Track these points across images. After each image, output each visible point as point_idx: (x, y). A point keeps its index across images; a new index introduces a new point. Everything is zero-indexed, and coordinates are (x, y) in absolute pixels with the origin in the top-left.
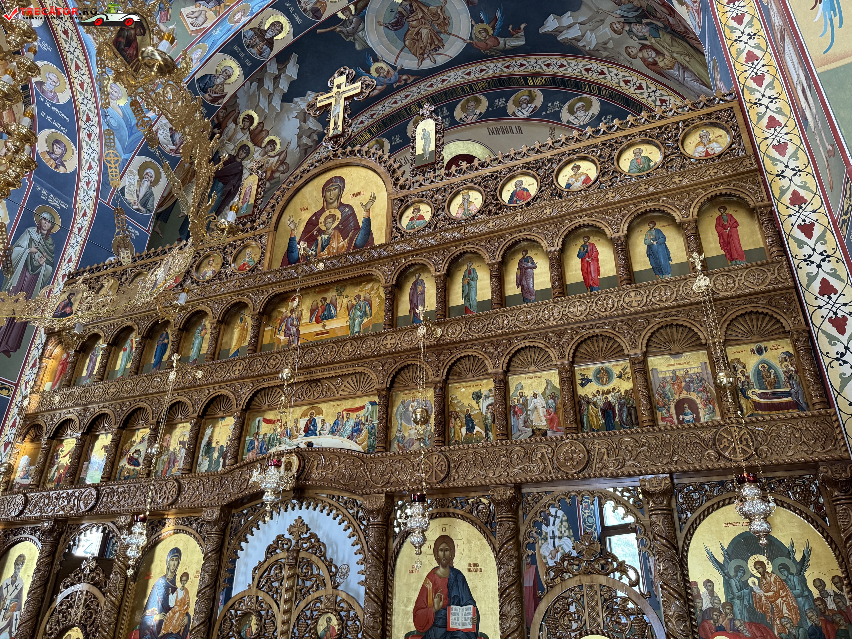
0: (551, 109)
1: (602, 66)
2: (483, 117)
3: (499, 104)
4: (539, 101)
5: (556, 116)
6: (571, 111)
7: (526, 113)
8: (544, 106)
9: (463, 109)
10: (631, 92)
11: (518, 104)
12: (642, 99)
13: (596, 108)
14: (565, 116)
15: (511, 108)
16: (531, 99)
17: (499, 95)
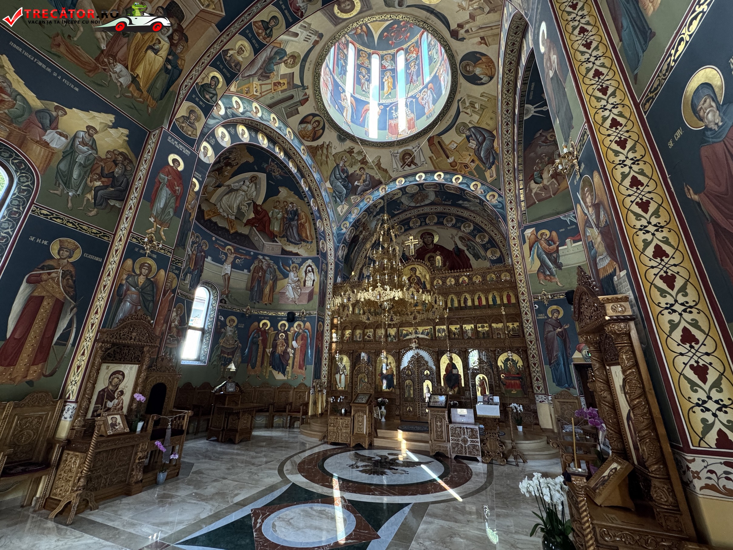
0: (458, 225)
1: (475, 215)
2: (436, 224)
3: (441, 220)
4: (454, 222)
5: (459, 228)
6: (464, 227)
7: (450, 225)
8: (456, 224)
9: (429, 220)
10: (483, 226)
11: (447, 221)
12: (486, 229)
13: (472, 228)
14: (462, 228)
15: (445, 222)
16: (452, 220)
17: (441, 217)
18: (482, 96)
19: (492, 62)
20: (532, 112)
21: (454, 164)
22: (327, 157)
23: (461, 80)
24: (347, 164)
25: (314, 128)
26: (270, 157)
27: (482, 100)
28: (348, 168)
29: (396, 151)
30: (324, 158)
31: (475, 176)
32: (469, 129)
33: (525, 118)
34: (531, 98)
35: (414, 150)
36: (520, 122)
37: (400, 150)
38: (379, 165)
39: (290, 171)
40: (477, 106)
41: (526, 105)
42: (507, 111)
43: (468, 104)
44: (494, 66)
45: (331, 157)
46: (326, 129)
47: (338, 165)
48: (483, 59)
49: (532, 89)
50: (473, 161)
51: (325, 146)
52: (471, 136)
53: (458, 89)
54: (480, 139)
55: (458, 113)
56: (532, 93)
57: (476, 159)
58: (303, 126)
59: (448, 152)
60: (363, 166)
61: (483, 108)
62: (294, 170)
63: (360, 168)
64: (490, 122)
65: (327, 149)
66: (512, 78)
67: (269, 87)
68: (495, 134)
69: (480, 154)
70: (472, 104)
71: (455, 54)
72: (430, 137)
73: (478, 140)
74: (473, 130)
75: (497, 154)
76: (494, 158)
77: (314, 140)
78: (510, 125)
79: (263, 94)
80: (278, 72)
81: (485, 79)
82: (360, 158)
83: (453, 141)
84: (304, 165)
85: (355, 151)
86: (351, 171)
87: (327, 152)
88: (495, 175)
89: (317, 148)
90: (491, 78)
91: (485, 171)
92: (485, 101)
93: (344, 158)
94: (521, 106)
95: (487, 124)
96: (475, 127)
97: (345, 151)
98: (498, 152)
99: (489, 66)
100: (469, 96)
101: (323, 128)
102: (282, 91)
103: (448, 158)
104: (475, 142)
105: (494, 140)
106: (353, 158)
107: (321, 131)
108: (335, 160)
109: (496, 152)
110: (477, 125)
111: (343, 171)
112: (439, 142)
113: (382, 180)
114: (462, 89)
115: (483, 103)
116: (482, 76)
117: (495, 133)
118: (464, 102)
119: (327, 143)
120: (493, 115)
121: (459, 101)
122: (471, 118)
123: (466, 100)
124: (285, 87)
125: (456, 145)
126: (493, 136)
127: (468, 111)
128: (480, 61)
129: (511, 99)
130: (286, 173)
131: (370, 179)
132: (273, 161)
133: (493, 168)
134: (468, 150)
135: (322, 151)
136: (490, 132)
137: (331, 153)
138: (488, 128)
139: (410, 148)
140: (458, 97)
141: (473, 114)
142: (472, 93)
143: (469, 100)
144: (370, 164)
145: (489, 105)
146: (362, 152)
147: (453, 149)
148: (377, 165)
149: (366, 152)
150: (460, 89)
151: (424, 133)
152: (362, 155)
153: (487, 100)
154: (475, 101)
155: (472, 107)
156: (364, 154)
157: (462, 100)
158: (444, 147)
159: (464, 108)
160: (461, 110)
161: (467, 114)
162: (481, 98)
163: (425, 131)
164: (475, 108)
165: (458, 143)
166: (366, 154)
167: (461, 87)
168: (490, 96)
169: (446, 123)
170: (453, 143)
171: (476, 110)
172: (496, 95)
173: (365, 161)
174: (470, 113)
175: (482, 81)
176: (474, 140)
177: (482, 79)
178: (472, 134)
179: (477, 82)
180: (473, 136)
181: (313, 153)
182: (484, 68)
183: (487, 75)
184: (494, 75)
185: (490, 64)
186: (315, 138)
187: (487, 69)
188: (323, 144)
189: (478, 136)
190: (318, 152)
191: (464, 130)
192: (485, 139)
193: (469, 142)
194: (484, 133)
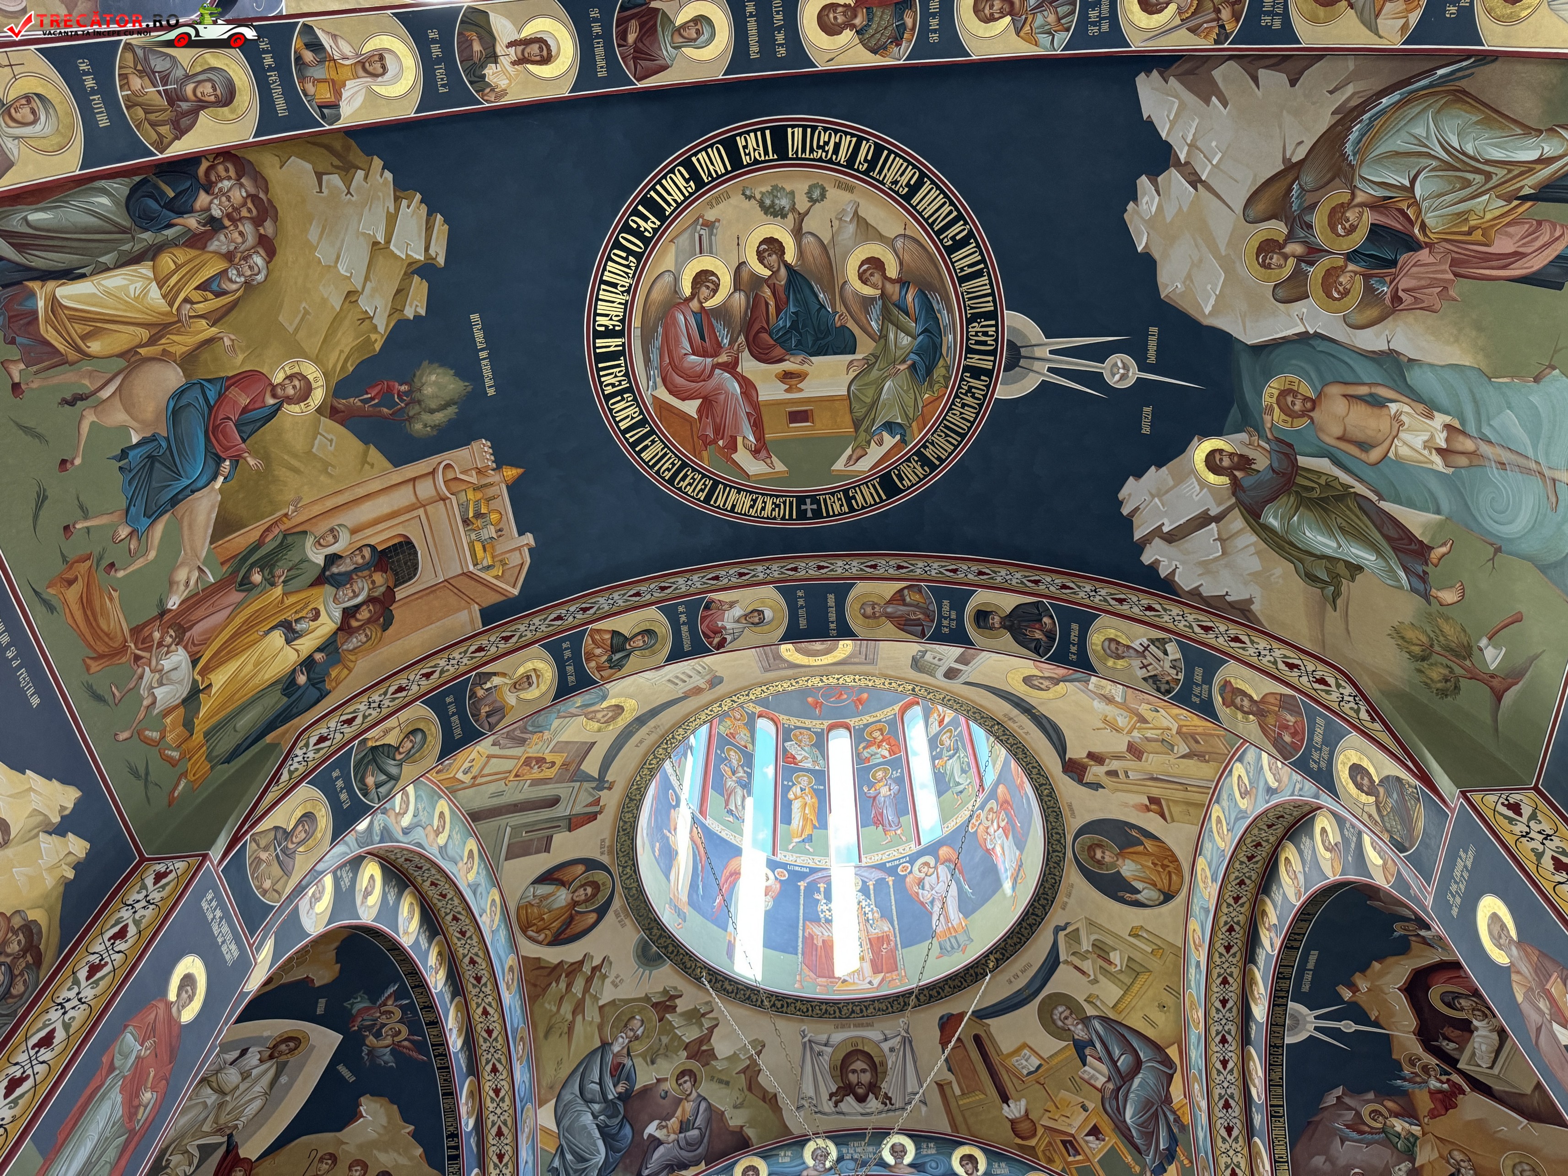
18: (1134, 935)
19: (1174, 859)
20: (1311, 1027)
21: (1024, 1127)
22: (579, 1008)
23: (1073, 877)
24: (639, 1048)
25: (575, 903)
26: (397, 978)
27: (1133, 946)
28: (639, 1062)
29: (823, 1038)
30: (567, 1009)
32: (1086, 1020)
33: (1288, 1040)
34: (1306, 988)
35: (886, 1046)
36: (1274, 1048)
37: (838, 1037)
38: (751, 1072)
39: (441, 1044)
40: (1115, 958)
41: (1291, 1004)
42: (1224, 1002)
43: (1086, 946)
44: (1179, 870)
45: (592, 1014)
46: (610, 916)
47: (605, 1045)
48: (1149, 844)
49: (1311, 965)
50: (1095, 1132)
51: (587, 969)
52: (1091, 1043)
53: (1061, 897)
54: (1123, 1062)
55: (1052, 963)
56: (1308, 976)
57: (1106, 1126)
58: (543, 890)
59: (1005, 1077)
60: (694, 1065)
61: (1134, 969)
62: (455, 1042)
63: (683, 1074)
64: (1160, 1018)
65: (589, 980)
66: (1242, 918)
67: (508, 765)
68: (1176, 1059)
69: (1121, 1112)
70: (1101, 951)
71: (1066, 812)
72: (950, 1017)
73: (1114, 1063)
74: (1097, 1024)
75: (1183, 1128)
76: (1173, 1140)
77: (557, 940)
78: (1233, 1045)
81: (1147, 894)
82: (690, 1034)
83: (1025, 1045)
84: (497, 1028)
85: (682, 1005)
86: (644, 1077)
87: (586, 990)
89: (555, 971)
90: (1168, 897)
92: (1143, 952)
93: (636, 1023)
94: (1277, 1002)
95: (1146, 1018)
96: (1104, 1019)
97: (647, 998)
99: (1164, 867)
100: (1091, 923)
101: (602, 912)
103: (1005, 1099)
104: (1103, 1068)
105: (1170, 1077)
106: (669, 1029)
107: (593, 917)
108: (601, 1027)
109: (1178, 1120)
110: (1112, 1015)
111: (618, 1072)
112: (977, 1039)
113: (751, 1132)
114: (1072, 901)
115: (1138, 956)
116: (1139, 885)
117: (1173, 1052)
118: (1074, 936)
119: (596, 962)
120: (1169, 1000)
121: (1058, 929)
122: (1095, 990)
123: (1083, 933)
125: (1036, 1062)
126: (1168, 1062)
127: (1087, 966)
128: (1141, 848)
129: (1236, 972)
130: (421, 1047)
131: (709, 1122)
132: (401, 995)
134: (1078, 1090)
135: (569, 986)
136: (1158, 1049)
137: (596, 999)
138: (1150, 1033)
139: (873, 1034)
140: (1056, 917)
141: (1101, 978)
142: (1102, 920)
143: (1093, 937)
144: (719, 1065)
145: (1155, 964)
146: (703, 1015)
147: (1025, 1072)
148: (744, 1071)
149: (716, 1019)
150: (1065, 899)
151: (931, 996)
152: (701, 1025)
153: (1150, 950)
154: (1110, 943)
155: (1099, 956)
156: (707, 1024)
157: (1069, 930)
158: (995, 1059)
159: (1073, 954)
160: (1063, 957)
161: (1083, 973)
162: (1131, 939)
163: (934, 993)
164: (1110, 963)
165: (1045, 1056)
166: (717, 1025)
167: (1069, 895)
168: (1159, 943)
169: (1010, 982)
170: (1026, 1051)
171: (1113, 969)
172: (1180, 944)
173: (704, 1048)
174: (1091, 973)
175: (1139, 896)
176: (1100, 1059)
177: (1139, 892)
178: (1094, 1037)
179: (1121, 894)
180: (1098, 1045)
181: (535, 985)
182: (1149, 867)
183: (1155, 885)
184: (1177, 892)
185: (1166, 862)
186: (562, 936)
187: (1158, 872)
188: (581, 963)
189: (1117, 1052)
190: (554, 984)
191: (1066, 1018)
192: (1138, 1064)
193: (1084, 1065)
194: (1135, 1045)
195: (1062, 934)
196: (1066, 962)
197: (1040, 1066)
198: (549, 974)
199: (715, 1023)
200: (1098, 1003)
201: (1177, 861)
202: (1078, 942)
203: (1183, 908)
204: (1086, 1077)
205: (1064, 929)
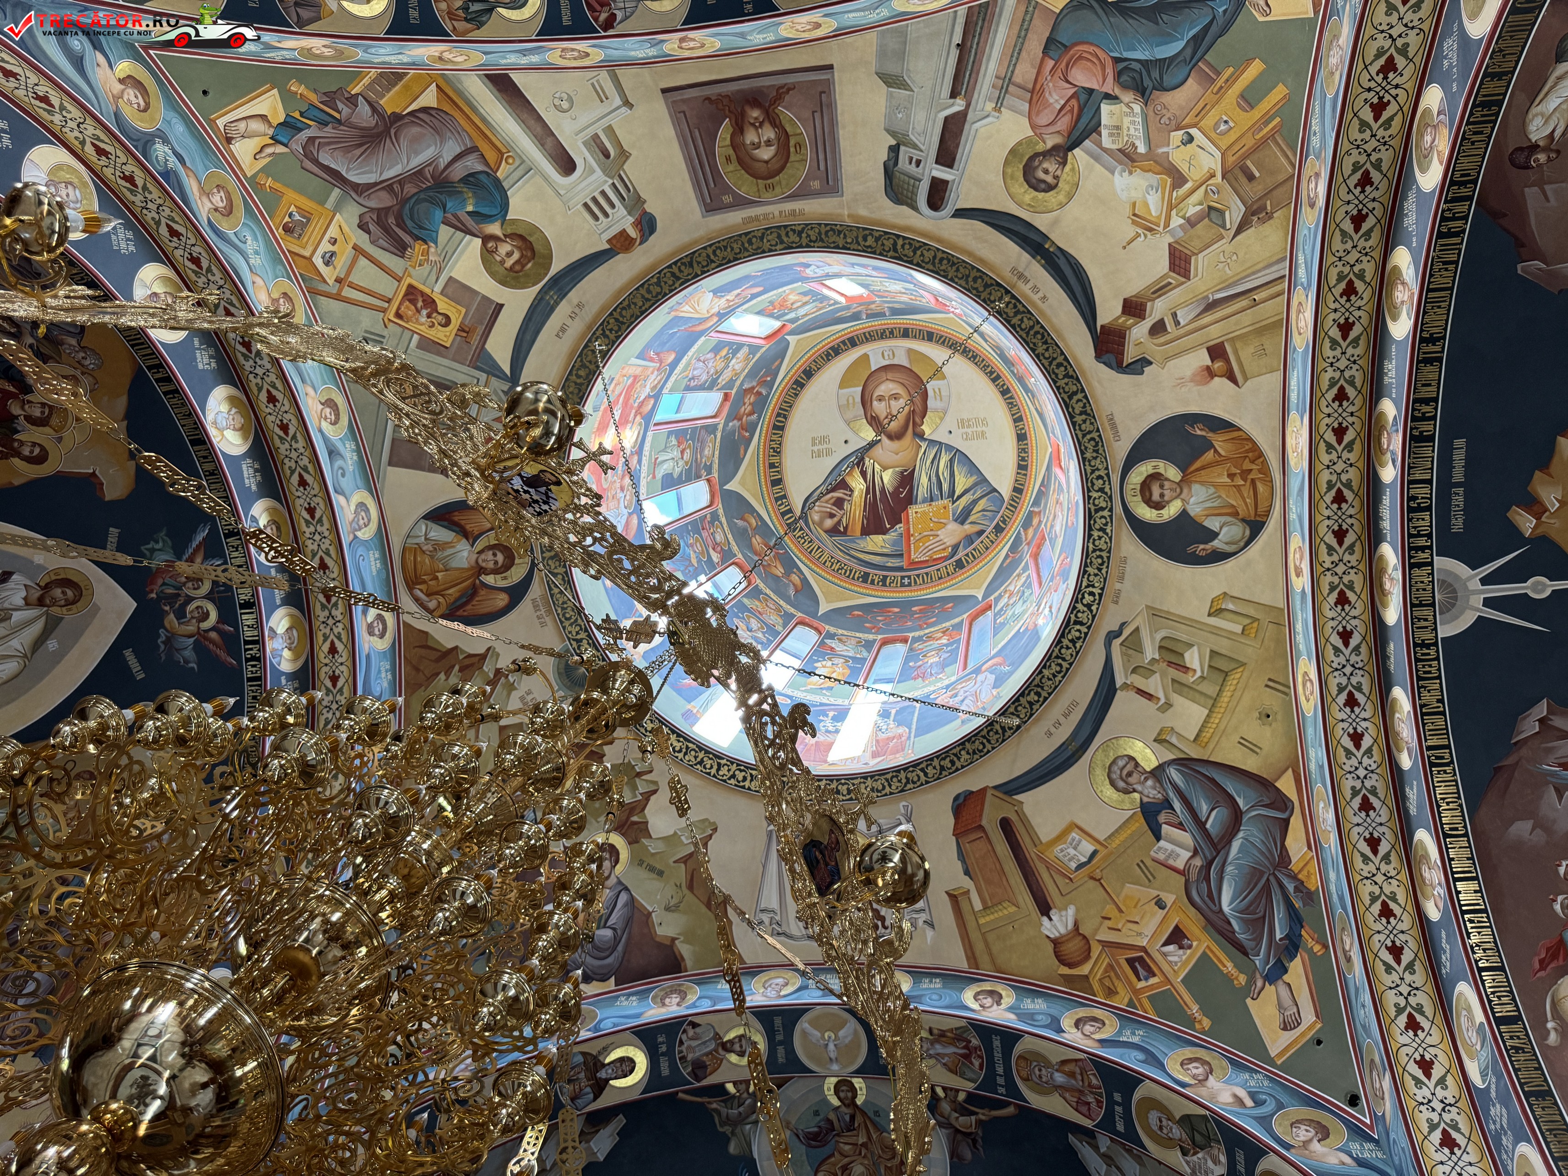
18: (1216, 612)
19: (1256, 454)
20: (1478, 601)
21: (1073, 948)
23: (1125, 545)
25: (481, 570)
27: (1216, 631)
31: (1190, 1022)
32: (1157, 772)
33: (1445, 631)
34: (1458, 524)
36: (1422, 664)
38: (694, 865)
39: (257, 647)
40: (1193, 659)
41: (1438, 561)
42: (1346, 636)
43: (1150, 652)
44: (1265, 470)
46: (525, 606)
48: (1221, 443)
49: (1458, 475)
50: (1177, 937)
51: (488, 668)
52: (1167, 804)
53: (1114, 585)
54: (1214, 821)
55: (1106, 693)
56: (1458, 499)
57: (1193, 925)
58: (439, 533)
59: (1045, 876)
60: (618, 840)
61: (1221, 668)
64: (1261, 736)
67: (385, 286)
68: (1292, 794)
69: (1214, 898)
70: (1172, 654)
71: (1107, 434)
72: (969, 795)
73: (1201, 825)
74: (1174, 774)
75: (1309, 897)
76: (1295, 919)
77: (452, 615)
78: (1368, 710)
79: (348, 292)
80: (446, 258)
81: (1227, 534)
83: (1073, 826)
84: (344, 671)
88: (1309, 1016)
90: (1256, 527)
91: (1248, 991)
92: (1229, 635)
95: (1244, 742)
96: (1184, 763)
98: (1313, 883)
99: (1245, 474)
100: (1155, 614)
101: (517, 593)
102: (428, 345)
103: (1045, 909)
104: (1186, 838)
105: (1285, 825)
107: (502, 600)
109: (1300, 887)
110: (1194, 753)
112: (1006, 825)
113: (685, 950)
114: (1126, 587)
115: (1223, 645)
116: (1213, 524)
117: (1286, 785)
118: (1134, 643)
119: (502, 663)
120: (1272, 700)
121: (1112, 636)
122: (1167, 720)
123: (1145, 634)
124: (445, 336)
125: (1088, 847)
126: (1281, 803)
127: (1154, 684)
128: (1209, 455)
129: (1358, 581)
130: (230, 644)
131: (628, 922)
133: (1296, 969)
134: (1150, 878)
136: (1264, 785)
138: (1251, 764)
140: (1109, 621)
141: (1177, 699)
142: (1170, 605)
143: (1159, 636)
144: (653, 847)
145: (1249, 651)
146: (639, 775)
147: (1073, 865)
148: (685, 860)
149: (655, 783)
150: (1118, 586)
151: (942, 768)
152: (634, 788)
153: (1238, 629)
154: (1184, 637)
155: (1170, 664)
156: (642, 788)
157: (1126, 633)
158: (1030, 851)
159: (1134, 671)
160: (1119, 681)
161: (1149, 696)
162: (1213, 621)
163: (946, 763)
164: (1186, 669)
165: (1102, 838)
166: (655, 792)
167: (1121, 579)
168: (1252, 612)
169: (1049, 734)
170: (1075, 835)
171: (1190, 679)
172: (1281, 603)
173: (635, 819)
174: (1161, 695)
175: (1216, 543)
176: (1180, 826)
177: (1214, 535)
178: (1171, 794)
179: (1190, 549)
180: (1177, 805)
181: (417, 670)
182: (1224, 485)
183: (1235, 514)
184: (1268, 513)
185: (1247, 465)
186: (459, 613)
187: (1238, 487)
188: (483, 657)
189: (1204, 808)
190: (442, 676)
191: (1130, 774)
192: (1236, 817)
193: (1158, 838)
194: (1231, 790)
195: (1117, 642)
196: (1125, 686)
197: (1094, 854)
198: (438, 660)
199: (653, 788)
200: (1174, 740)
201: (1261, 455)
202: (1139, 650)
203: (1279, 535)
204: (1161, 857)
205: (1118, 634)
